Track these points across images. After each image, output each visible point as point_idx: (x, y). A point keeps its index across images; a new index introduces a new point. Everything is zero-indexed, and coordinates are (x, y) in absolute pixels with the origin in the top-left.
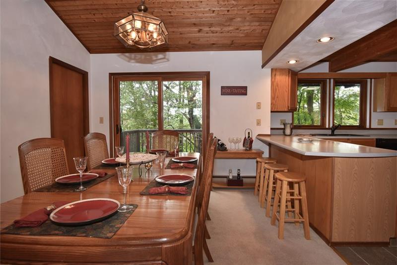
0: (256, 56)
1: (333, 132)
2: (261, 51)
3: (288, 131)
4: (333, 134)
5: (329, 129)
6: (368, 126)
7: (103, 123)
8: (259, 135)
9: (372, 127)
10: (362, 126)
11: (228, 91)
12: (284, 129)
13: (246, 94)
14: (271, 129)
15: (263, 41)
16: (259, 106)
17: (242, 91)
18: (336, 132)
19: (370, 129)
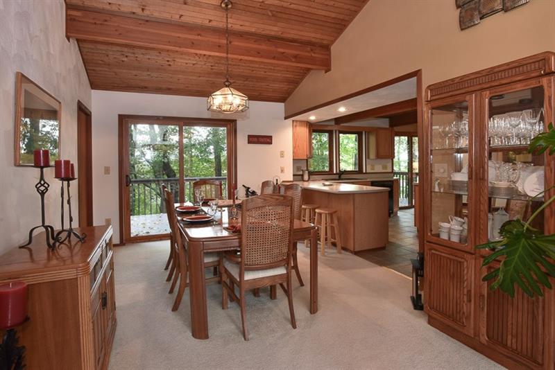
0: (279, 107)
1: (340, 177)
2: (283, 104)
3: (306, 177)
4: (340, 179)
5: (336, 174)
6: (364, 171)
7: (109, 174)
8: (283, 182)
9: (368, 171)
10: (360, 171)
11: (254, 139)
12: (302, 175)
13: (271, 143)
14: (294, 175)
15: (287, 96)
16: (282, 155)
17: (267, 140)
18: (343, 176)
19: (366, 173)
